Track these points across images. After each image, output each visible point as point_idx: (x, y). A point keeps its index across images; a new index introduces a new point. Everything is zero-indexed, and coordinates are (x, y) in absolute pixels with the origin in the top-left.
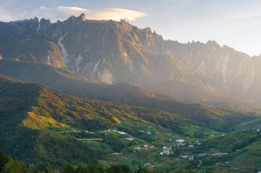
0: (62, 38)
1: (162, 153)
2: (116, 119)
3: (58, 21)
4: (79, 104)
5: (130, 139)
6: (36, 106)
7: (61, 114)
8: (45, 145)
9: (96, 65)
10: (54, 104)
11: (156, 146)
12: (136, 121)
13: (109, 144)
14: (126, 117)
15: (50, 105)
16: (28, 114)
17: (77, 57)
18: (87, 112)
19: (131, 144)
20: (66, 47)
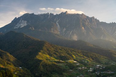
0: (58, 21)
1: (89, 71)
2: (74, 56)
3: (57, 14)
4: (60, 49)
5: (78, 64)
6: (42, 50)
7: (52, 53)
8: (43, 66)
9: (71, 32)
10: (50, 49)
11: (87, 68)
12: (82, 57)
13: (69, 66)
14: (78, 55)
15: (48, 50)
16: (38, 53)
17: (64, 28)
18: (62, 53)
19: (78, 66)
20: (59, 25)
